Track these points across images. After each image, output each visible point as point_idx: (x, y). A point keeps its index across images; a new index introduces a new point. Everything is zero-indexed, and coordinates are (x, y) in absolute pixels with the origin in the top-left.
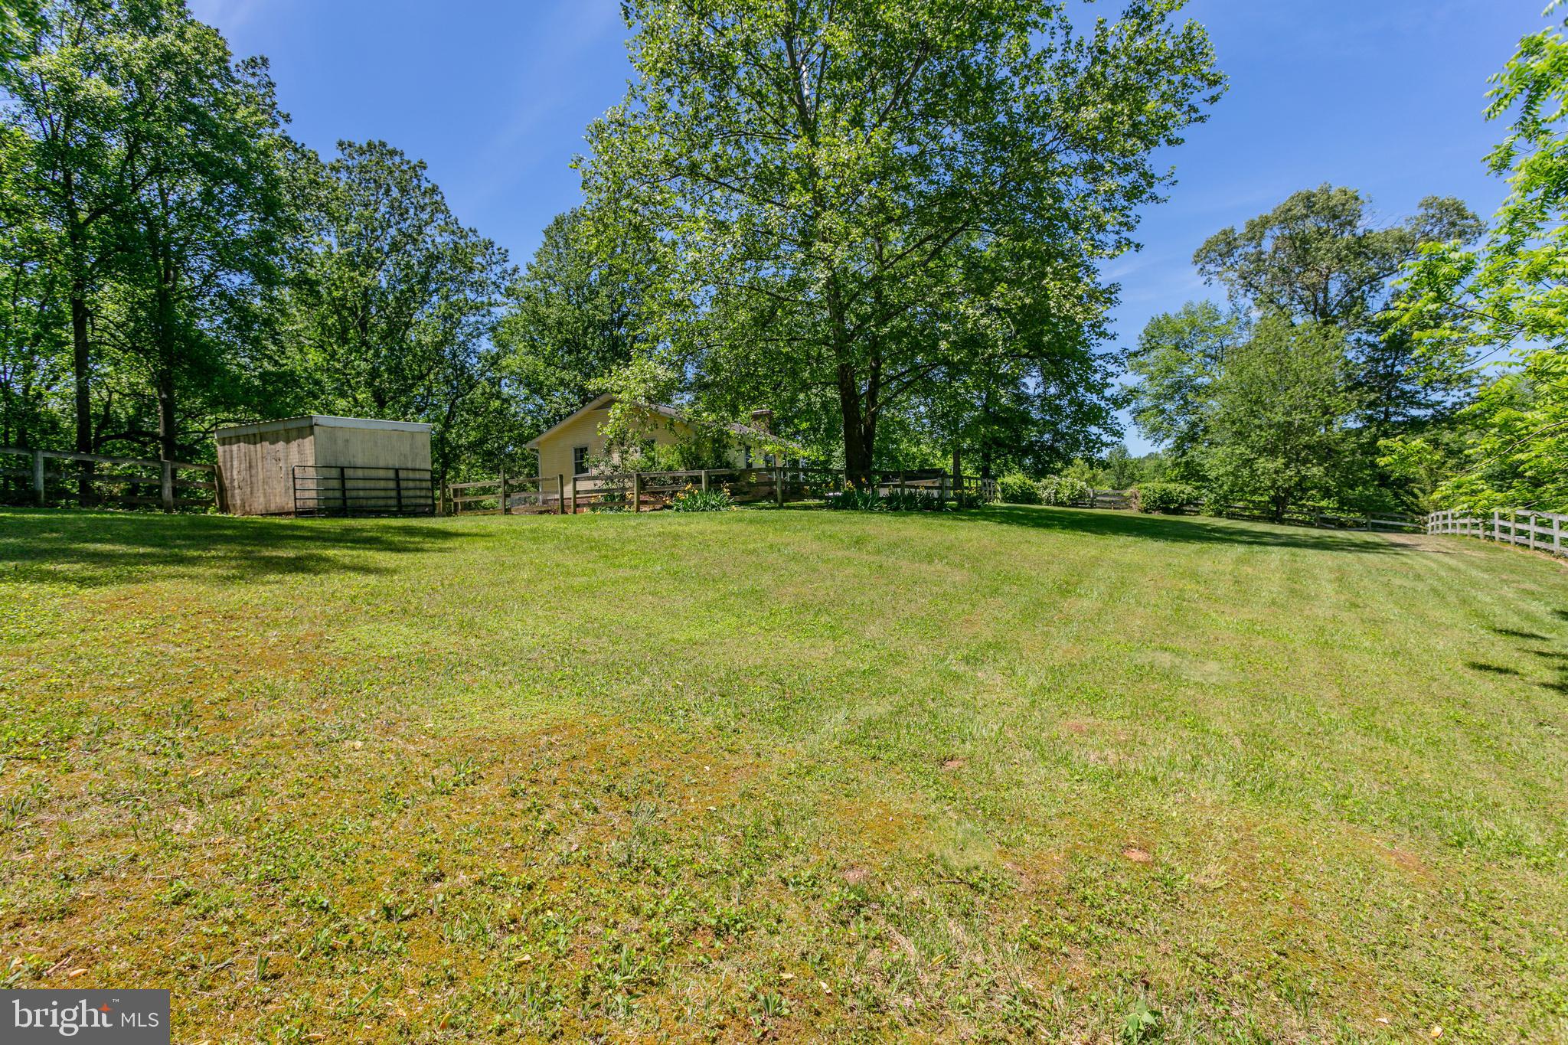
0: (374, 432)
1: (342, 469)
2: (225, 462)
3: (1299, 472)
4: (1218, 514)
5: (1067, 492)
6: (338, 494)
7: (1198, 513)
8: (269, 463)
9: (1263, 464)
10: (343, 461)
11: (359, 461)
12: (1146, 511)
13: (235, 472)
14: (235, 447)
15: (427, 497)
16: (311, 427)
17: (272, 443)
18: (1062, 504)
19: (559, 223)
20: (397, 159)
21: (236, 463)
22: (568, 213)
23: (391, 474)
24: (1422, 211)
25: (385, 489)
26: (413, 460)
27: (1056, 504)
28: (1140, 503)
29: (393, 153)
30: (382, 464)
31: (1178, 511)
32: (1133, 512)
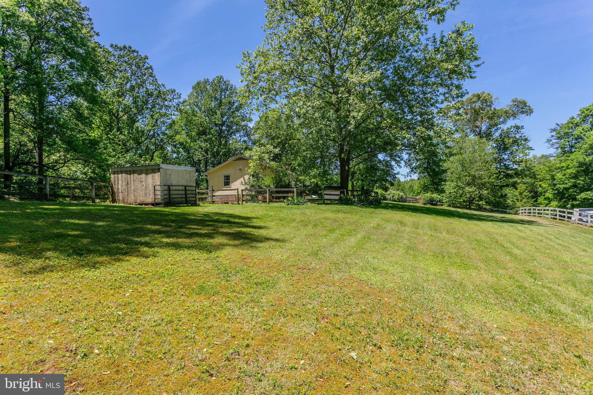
0: (178, 171)
1: (169, 186)
2: (114, 182)
3: (479, 192)
4: (449, 206)
5: (397, 197)
6: (167, 196)
7: (442, 205)
8: (137, 183)
9: (467, 189)
10: (169, 184)
11: (174, 183)
12: (425, 204)
13: (120, 186)
14: (120, 176)
15: (194, 197)
16: (159, 169)
17: (139, 174)
18: (395, 201)
19: (198, 84)
20: (135, 54)
21: (120, 182)
22: (202, 80)
23: (183, 188)
24: (512, 103)
25: (182, 194)
26: (190, 182)
27: (393, 201)
28: (422, 201)
29: (134, 51)
30: (181, 184)
31: (435, 205)
32: (420, 205)
